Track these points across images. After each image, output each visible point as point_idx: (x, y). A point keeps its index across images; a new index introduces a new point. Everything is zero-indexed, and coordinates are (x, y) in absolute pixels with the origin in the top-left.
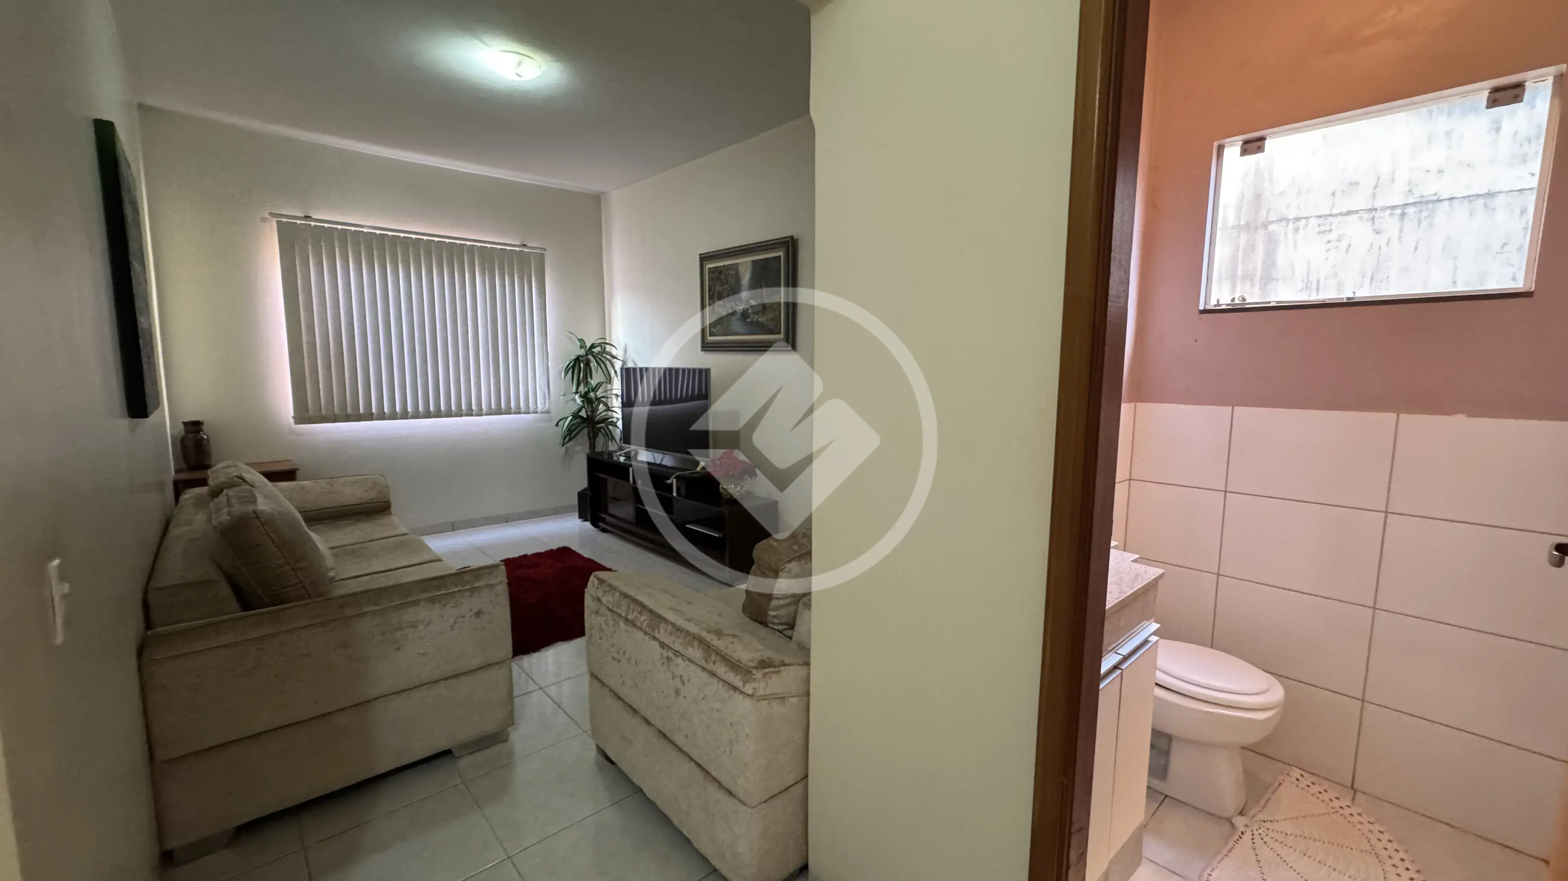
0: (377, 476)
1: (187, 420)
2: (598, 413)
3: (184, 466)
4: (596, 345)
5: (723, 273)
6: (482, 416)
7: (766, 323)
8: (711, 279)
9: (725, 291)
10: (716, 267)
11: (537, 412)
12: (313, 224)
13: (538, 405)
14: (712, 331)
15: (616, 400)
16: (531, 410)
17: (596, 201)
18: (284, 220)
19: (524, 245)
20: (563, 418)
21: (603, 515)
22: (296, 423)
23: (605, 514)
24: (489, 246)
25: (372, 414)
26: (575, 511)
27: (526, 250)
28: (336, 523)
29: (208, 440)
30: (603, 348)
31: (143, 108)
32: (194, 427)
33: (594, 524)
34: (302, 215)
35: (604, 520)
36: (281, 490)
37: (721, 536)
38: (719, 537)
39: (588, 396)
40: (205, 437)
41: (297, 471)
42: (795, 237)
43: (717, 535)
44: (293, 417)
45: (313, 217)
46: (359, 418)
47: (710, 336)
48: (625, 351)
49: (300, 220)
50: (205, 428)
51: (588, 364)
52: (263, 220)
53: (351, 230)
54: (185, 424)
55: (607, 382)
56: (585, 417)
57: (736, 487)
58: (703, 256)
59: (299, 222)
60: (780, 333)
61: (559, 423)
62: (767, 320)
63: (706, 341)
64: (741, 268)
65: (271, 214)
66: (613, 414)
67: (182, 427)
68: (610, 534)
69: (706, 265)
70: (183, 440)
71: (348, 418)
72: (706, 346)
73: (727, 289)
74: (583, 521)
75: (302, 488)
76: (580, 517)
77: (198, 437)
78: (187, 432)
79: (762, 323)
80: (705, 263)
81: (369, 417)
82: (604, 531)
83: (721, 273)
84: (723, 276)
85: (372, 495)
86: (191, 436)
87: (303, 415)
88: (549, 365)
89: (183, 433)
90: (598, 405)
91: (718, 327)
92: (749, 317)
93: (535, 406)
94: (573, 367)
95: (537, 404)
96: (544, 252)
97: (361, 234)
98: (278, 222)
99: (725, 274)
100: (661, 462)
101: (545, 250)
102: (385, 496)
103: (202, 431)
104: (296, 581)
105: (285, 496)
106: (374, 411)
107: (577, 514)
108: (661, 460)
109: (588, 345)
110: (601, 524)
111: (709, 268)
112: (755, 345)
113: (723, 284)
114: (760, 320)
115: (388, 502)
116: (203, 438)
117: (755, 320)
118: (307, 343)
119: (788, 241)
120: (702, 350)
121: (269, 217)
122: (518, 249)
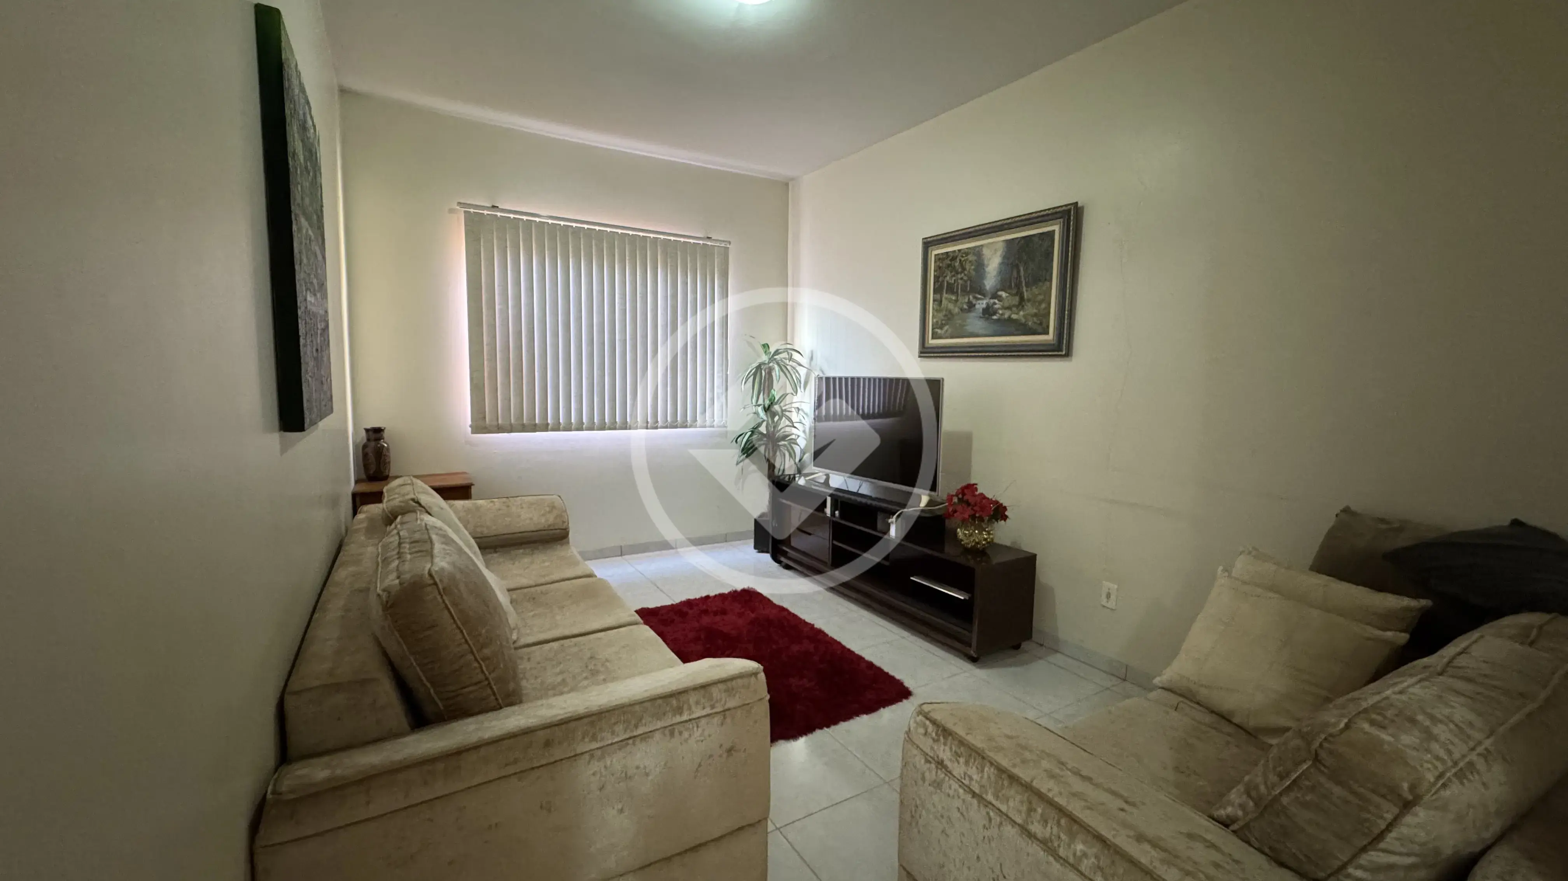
0: (554, 496)
1: (369, 427)
2: (779, 428)
3: (364, 476)
4: (780, 351)
5: (958, 260)
6: (657, 429)
7: (1023, 320)
8: (938, 269)
9: (960, 281)
10: (947, 253)
11: (713, 427)
12: (499, 214)
13: (715, 418)
14: (937, 332)
15: (796, 414)
16: (708, 423)
17: (784, 186)
18: (472, 210)
19: (709, 238)
20: (742, 434)
21: (785, 548)
22: (473, 433)
23: (786, 547)
24: (672, 238)
25: (548, 424)
26: (750, 538)
27: (709, 243)
28: (512, 552)
29: (388, 449)
30: (790, 355)
31: (343, 91)
32: (376, 433)
33: (775, 559)
34: (489, 205)
35: (785, 554)
36: (456, 512)
37: (967, 598)
38: (965, 599)
39: (773, 410)
40: (386, 445)
41: (472, 487)
42: (1080, 205)
43: (962, 598)
44: (471, 426)
45: (500, 207)
46: (534, 428)
47: (933, 338)
48: (812, 359)
49: (488, 210)
50: (386, 434)
51: (770, 371)
52: (451, 211)
53: (536, 221)
54: (367, 430)
55: (792, 394)
56: (765, 432)
57: (980, 533)
58: (925, 240)
59: (486, 212)
60: (1047, 333)
61: (738, 440)
62: (1024, 316)
63: (927, 345)
64: (986, 252)
65: (459, 203)
66: (791, 430)
67: (364, 433)
68: (793, 571)
69: (931, 251)
70: (365, 447)
71: (524, 429)
72: (926, 352)
73: (962, 279)
74: (759, 552)
75: (478, 508)
76: (755, 548)
77: (379, 445)
78: (368, 440)
79: (1015, 321)
80: (930, 249)
81: (545, 428)
82: (787, 567)
83: (954, 259)
84: (957, 264)
85: (551, 519)
86: (373, 444)
87: (480, 426)
88: (728, 373)
89: (365, 440)
90: (780, 419)
91: (946, 328)
92: (995, 313)
93: (713, 420)
94: (755, 375)
95: (713, 417)
96: (728, 246)
97: (546, 225)
98: (465, 212)
99: (960, 260)
100: (858, 490)
101: (730, 243)
102: (564, 522)
103: (383, 439)
104: (481, 677)
105: (459, 519)
106: (549, 421)
107: (752, 542)
108: (858, 488)
109: (772, 350)
110: (782, 559)
111: (935, 255)
112: (1004, 349)
113: (957, 273)
114: (1014, 316)
115: (565, 529)
116: (384, 446)
117: (1006, 316)
118: (487, 345)
119: (1069, 211)
120: (920, 357)
121: (458, 207)
122: (701, 242)
